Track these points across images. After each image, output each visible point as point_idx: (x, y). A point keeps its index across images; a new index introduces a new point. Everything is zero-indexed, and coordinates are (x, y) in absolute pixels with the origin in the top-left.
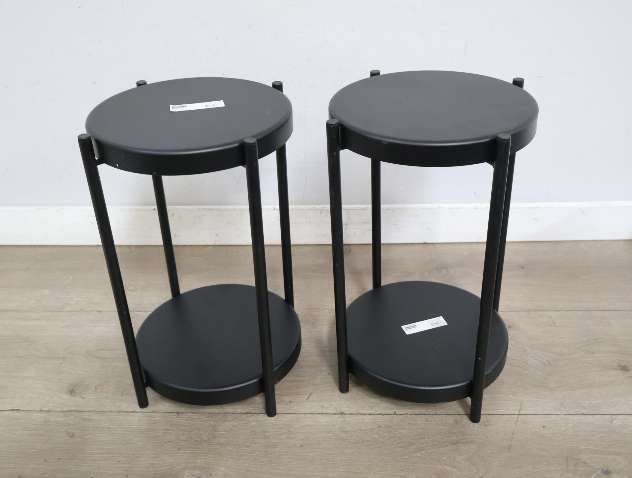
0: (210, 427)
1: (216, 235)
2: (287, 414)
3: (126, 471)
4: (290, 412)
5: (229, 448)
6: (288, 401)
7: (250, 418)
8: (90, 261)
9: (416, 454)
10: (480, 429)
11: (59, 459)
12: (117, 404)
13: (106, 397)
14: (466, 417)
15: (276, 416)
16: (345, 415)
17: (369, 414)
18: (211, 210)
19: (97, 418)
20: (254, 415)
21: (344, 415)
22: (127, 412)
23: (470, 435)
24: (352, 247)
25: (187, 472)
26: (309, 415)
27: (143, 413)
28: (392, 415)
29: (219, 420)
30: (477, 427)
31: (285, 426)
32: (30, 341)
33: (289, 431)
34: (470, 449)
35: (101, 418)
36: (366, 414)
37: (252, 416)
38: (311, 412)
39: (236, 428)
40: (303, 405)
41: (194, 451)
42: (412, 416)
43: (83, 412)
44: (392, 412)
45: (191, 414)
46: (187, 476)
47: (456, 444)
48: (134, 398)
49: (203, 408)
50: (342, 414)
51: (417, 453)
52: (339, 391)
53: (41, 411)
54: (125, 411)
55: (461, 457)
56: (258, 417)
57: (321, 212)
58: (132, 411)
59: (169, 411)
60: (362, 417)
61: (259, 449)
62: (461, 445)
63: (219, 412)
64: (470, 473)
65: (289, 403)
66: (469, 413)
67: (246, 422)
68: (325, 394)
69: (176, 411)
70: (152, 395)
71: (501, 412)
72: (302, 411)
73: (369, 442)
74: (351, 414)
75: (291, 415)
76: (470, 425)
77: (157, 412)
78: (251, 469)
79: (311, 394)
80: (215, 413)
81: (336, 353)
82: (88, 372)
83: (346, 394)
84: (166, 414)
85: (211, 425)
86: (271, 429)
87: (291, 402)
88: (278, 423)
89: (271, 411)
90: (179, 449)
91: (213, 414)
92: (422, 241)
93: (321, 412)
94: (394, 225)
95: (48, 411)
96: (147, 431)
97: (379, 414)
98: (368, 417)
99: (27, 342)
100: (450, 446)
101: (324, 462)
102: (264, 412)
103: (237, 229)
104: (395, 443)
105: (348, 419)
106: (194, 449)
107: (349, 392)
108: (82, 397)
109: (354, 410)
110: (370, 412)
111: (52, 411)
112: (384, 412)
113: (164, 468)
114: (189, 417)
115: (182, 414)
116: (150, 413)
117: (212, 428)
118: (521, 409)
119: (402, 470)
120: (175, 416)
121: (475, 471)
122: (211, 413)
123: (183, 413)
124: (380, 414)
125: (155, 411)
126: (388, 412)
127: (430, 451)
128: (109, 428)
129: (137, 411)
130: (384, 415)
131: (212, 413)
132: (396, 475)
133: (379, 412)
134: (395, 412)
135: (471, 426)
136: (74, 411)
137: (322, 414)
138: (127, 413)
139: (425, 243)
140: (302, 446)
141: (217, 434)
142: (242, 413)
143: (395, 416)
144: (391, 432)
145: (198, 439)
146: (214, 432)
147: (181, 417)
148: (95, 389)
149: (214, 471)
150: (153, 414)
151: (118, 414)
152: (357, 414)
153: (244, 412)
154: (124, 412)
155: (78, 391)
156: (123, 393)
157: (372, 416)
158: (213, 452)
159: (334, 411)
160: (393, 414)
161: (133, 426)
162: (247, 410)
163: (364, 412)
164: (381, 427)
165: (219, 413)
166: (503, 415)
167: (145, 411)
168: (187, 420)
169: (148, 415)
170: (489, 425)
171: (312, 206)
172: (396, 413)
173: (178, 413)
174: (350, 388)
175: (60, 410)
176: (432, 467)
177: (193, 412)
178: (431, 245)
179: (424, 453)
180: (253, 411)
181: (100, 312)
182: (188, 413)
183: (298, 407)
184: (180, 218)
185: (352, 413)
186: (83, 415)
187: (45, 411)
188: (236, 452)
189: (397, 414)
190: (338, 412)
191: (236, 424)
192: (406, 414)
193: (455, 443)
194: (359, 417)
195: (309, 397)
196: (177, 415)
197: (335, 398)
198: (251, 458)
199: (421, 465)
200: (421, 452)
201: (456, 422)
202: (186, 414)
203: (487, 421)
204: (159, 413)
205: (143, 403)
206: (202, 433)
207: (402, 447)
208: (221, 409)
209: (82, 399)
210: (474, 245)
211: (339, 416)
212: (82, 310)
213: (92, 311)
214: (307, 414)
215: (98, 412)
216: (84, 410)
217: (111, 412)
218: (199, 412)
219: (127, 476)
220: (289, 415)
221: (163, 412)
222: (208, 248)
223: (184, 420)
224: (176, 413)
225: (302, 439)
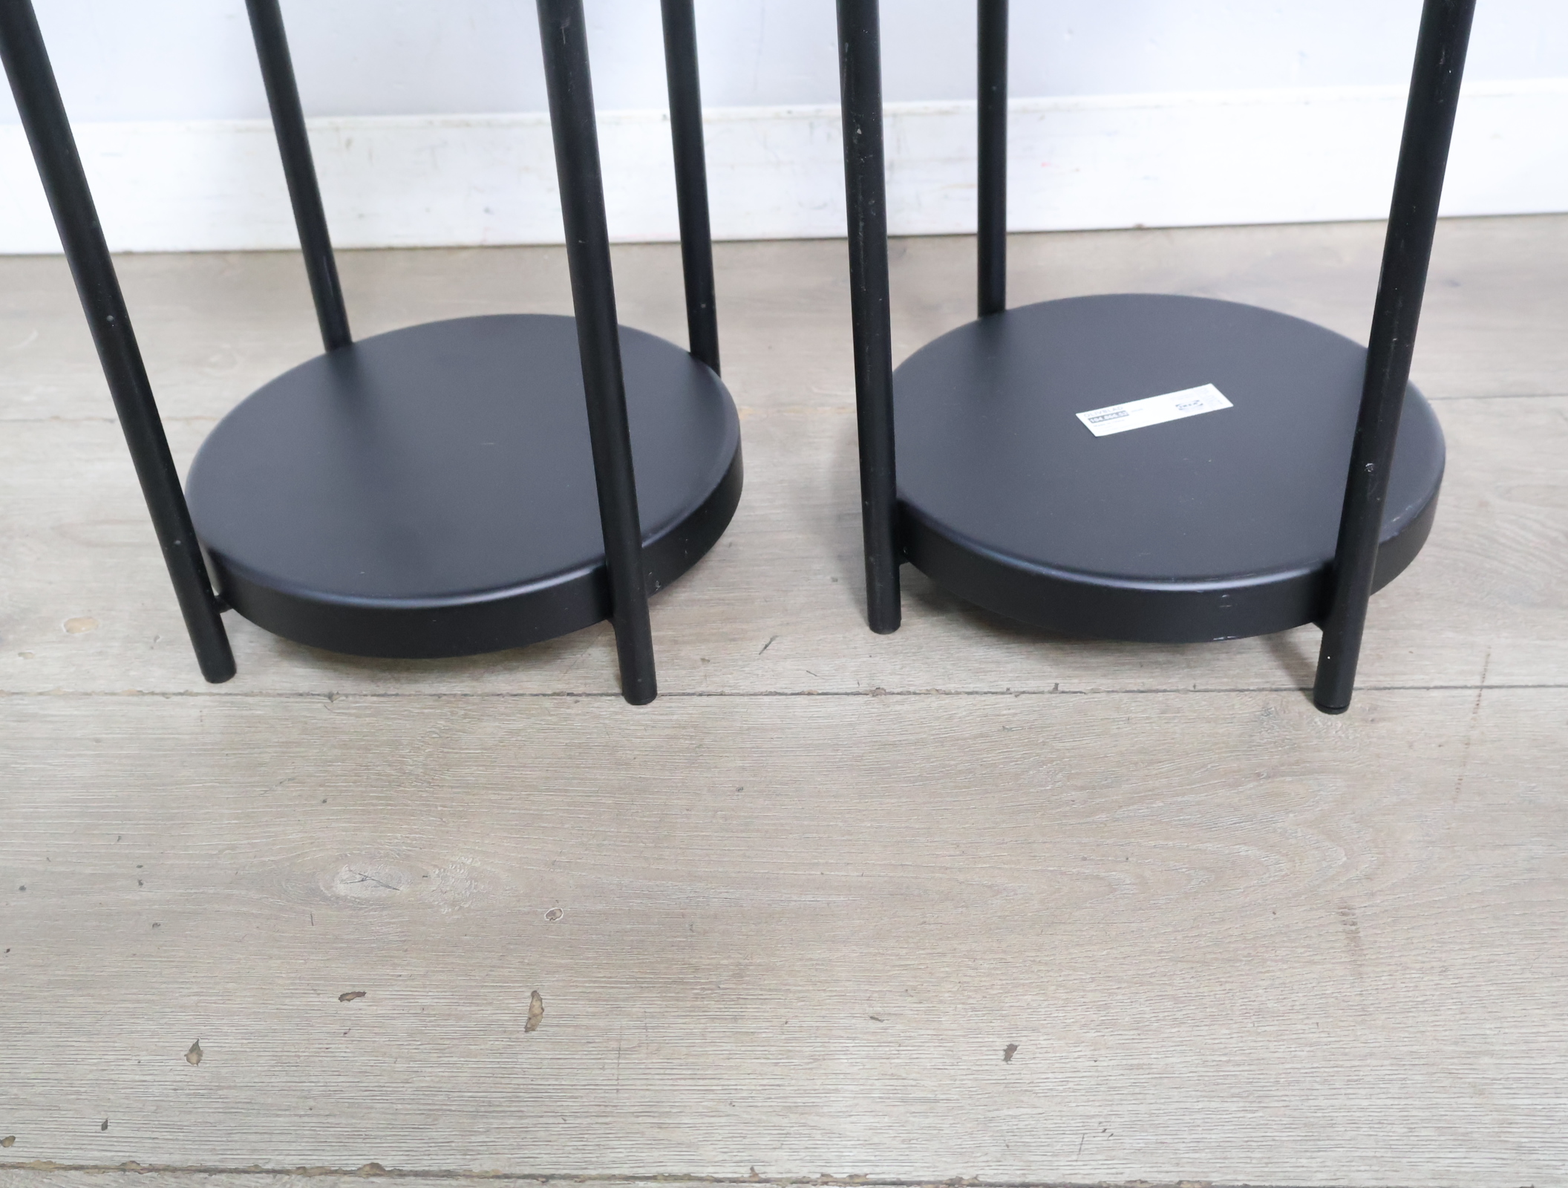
0: (434, 736)
1: (487, 211)
2: (693, 694)
3: (140, 867)
4: (699, 689)
5: (493, 797)
6: (698, 658)
7: (568, 708)
9: (1131, 808)
10: (1351, 731)
12: (132, 673)
13: (100, 653)
14: (1300, 697)
15: (655, 703)
16: (888, 696)
17: (968, 694)
19: (63, 713)
20: (584, 699)
21: (883, 697)
22: (164, 694)
23: (1319, 751)
24: (910, 242)
25: (345, 868)
26: (767, 699)
27: (217, 698)
28: (1047, 696)
29: (465, 716)
30: (1340, 725)
31: (683, 732)
33: (699, 745)
34: (1322, 793)
35: (76, 713)
36: (958, 693)
37: (577, 702)
38: (773, 690)
39: (519, 738)
40: (747, 669)
41: (373, 805)
42: (1116, 696)
43: (20, 696)
44: (1047, 684)
45: (375, 699)
46: (342, 881)
47: (1268, 777)
49: (416, 681)
50: (877, 692)
51: (1136, 807)
52: (867, 628)
54: (157, 690)
55: (1291, 815)
56: (597, 704)
57: (811, 126)
58: (182, 691)
59: (301, 692)
60: (947, 700)
61: (593, 799)
62: (1289, 779)
63: (467, 691)
64: (1324, 864)
65: (700, 663)
66: (1311, 683)
67: (554, 719)
68: (822, 637)
69: (326, 691)
70: (252, 645)
71: (1418, 679)
72: (745, 686)
73: (970, 776)
74: (909, 693)
75: (705, 698)
76: (1317, 720)
77: (261, 694)
78: (564, 859)
79: (772, 640)
80: (455, 695)
81: (859, 523)
82: (50, 583)
83: (891, 636)
84: (292, 700)
85: (437, 731)
86: (638, 739)
87: (708, 658)
88: (662, 721)
89: (637, 686)
90: (325, 801)
91: (444, 698)
92: (1130, 223)
93: (806, 690)
94: (1044, 165)
96: (223, 749)
97: (1003, 693)
98: (965, 701)
100: (1251, 785)
101: (814, 835)
102: (618, 690)
104: (1060, 776)
105: (898, 708)
106: (374, 802)
107: (900, 629)
108: (20, 654)
109: (920, 680)
110: (971, 686)
112: (1017, 686)
113: (267, 859)
114: (366, 707)
115: (344, 698)
116: (239, 697)
117: (440, 737)
118: (1485, 670)
119: (1084, 859)
120: (319, 704)
121: (1345, 859)
122: (439, 696)
123: (347, 696)
124: (1008, 692)
125: (256, 691)
126: (1032, 685)
127: (1179, 799)
128: (98, 741)
129: (195, 690)
130: (1018, 694)
131: (445, 695)
132: (1063, 873)
133: (1004, 685)
134: (1057, 685)
135: (1319, 723)
137: (810, 694)
138: (162, 699)
139: (1140, 229)
140: (740, 790)
141: (457, 756)
142: (544, 695)
143: (1057, 699)
144: (1044, 743)
145: (388, 770)
146: (445, 750)
147: (339, 708)
148: (68, 631)
149: (435, 866)
150: (250, 700)
151: (135, 699)
152: (928, 693)
153: (550, 692)
154: (153, 693)
155: (11, 637)
156: (158, 641)
157: (978, 697)
158: (439, 808)
159: (852, 686)
160: (1050, 693)
161: (178, 734)
162: (560, 687)
163: (952, 687)
164: (1010, 730)
165: (466, 695)
166: (1428, 688)
167: (223, 692)
168: (358, 716)
169: (232, 703)
170: (1384, 720)
171: (783, 109)
172: (1060, 688)
173: (330, 696)
174: (903, 621)
176: (1190, 848)
177: (382, 692)
178: (1159, 233)
179: (1161, 804)
180: (581, 690)
182: (366, 695)
183: (732, 674)
184: (371, 156)
185: (912, 689)
186: (18, 704)
188: (514, 809)
189: (1063, 692)
190: (862, 689)
191: (520, 725)
192: (1095, 691)
193: (1265, 775)
194: (934, 702)
195: (766, 646)
196: (327, 701)
197: (855, 648)
198: (566, 826)
199: (1153, 843)
200: (1152, 803)
201: (1267, 712)
202: (358, 698)
203: (1374, 709)
204: (268, 695)
205: (218, 665)
206: (405, 753)
207: (1082, 788)
208: (475, 684)
209: (21, 658)
210: (1295, 230)
211: (869, 698)
212: (57, 418)
213: (89, 419)
214: (761, 694)
215: (66, 696)
216: (23, 690)
217: (113, 694)
218: (400, 692)
219: (141, 884)
220: (699, 698)
221: (280, 695)
222: (464, 254)
223: (350, 715)
224: (325, 696)
225: (744, 769)
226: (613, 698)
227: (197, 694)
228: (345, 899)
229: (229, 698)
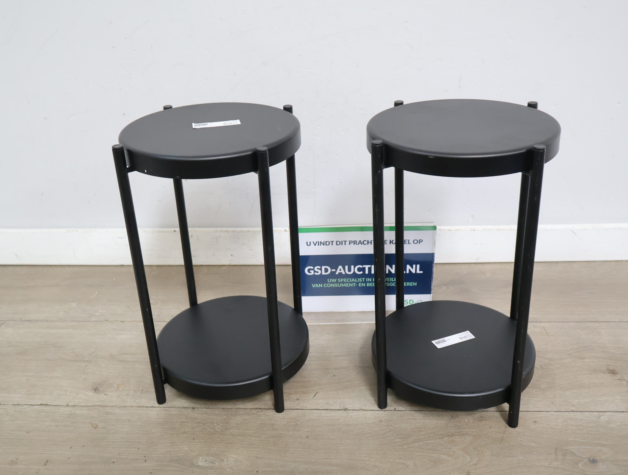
0: (223, 420)
1: (232, 255)
2: (294, 409)
3: (145, 457)
4: (297, 408)
5: (240, 438)
6: (296, 398)
7: (260, 412)
8: (114, 279)
9: (414, 444)
10: (475, 423)
11: (84, 446)
12: (137, 400)
13: (127, 394)
15: (284, 412)
16: (349, 411)
17: (371, 410)
18: (227, 232)
19: (119, 412)
20: (264, 410)
21: (347, 411)
22: (146, 407)
23: (466, 429)
25: (201, 458)
26: (315, 411)
27: (162, 408)
28: (392, 411)
29: (231, 415)
30: (472, 422)
31: (292, 420)
32: (58, 347)
33: (296, 424)
34: (465, 441)
35: (122, 412)
36: (368, 410)
37: (262, 411)
38: (316, 408)
39: (246, 421)
40: (309, 402)
41: (207, 440)
42: (411, 412)
43: (106, 407)
44: (393, 408)
45: (206, 409)
46: (200, 461)
47: (451, 436)
48: (154, 396)
50: (346, 409)
51: (415, 444)
53: (68, 405)
54: (144, 406)
55: (456, 447)
56: (268, 412)
58: (152, 406)
59: (185, 407)
60: (365, 412)
61: (268, 439)
62: (457, 437)
63: (231, 407)
64: (464, 461)
65: (296, 400)
67: (256, 416)
68: (330, 393)
70: (170, 392)
72: (309, 407)
73: (370, 434)
74: (354, 410)
75: (298, 410)
77: (174, 407)
78: (260, 456)
79: (317, 393)
80: (228, 408)
82: (111, 373)
84: (182, 409)
85: (224, 419)
86: (280, 422)
87: (299, 399)
88: (286, 417)
89: (279, 407)
90: (194, 439)
93: (326, 408)
95: (74, 406)
96: (165, 423)
97: (380, 410)
98: (370, 413)
99: (55, 347)
100: (446, 438)
101: (328, 450)
102: (273, 408)
103: (251, 250)
104: (395, 435)
105: (351, 414)
106: (207, 439)
108: (105, 394)
109: (357, 407)
110: (372, 408)
111: (78, 406)
113: (179, 455)
114: (204, 412)
116: (168, 408)
117: (225, 421)
119: (400, 458)
120: (190, 411)
121: (470, 459)
122: (224, 409)
123: (198, 408)
125: (172, 406)
127: (427, 442)
128: (129, 420)
129: (155, 406)
130: (384, 411)
131: (225, 408)
132: (395, 462)
134: (395, 408)
135: (466, 421)
136: (98, 406)
137: (327, 410)
138: (146, 408)
140: (308, 437)
141: (230, 426)
142: (253, 409)
143: (395, 412)
144: (391, 425)
145: (211, 430)
146: (226, 425)
147: (196, 412)
148: (117, 388)
149: (225, 458)
150: (171, 409)
151: (139, 408)
152: (360, 410)
153: (254, 408)
154: (143, 407)
155: (101, 389)
156: (143, 391)
158: (225, 441)
159: (338, 408)
160: (394, 410)
161: (152, 419)
162: (257, 406)
163: (366, 408)
164: (382, 421)
165: (231, 408)
167: (163, 407)
168: (201, 414)
169: (166, 410)
170: (483, 420)
172: (396, 409)
173: (193, 408)
175: (85, 405)
176: (429, 455)
177: (208, 407)
179: (422, 443)
180: (263, 407)
181: (123, 322)
182: (203, 408)
183: (305, 403)
184: (198, 240)
185: (355, 409)
186: (106, 409)
187: (71, 406)
188: (246, 442)
189: (397, 410)
190: (342, 408)
191: (247, 418)
192: (406, 410)
193: (450, 435)
194: (361, 413)
195: (315, 395)
196: (192, 409)
197: (340, 396)
198: (261, 447)
199: (418, 454)
200: (419, 443)
201: (452, 418)
202: (201, 409)
203: (481, 417)
204: (175, 408)
205: (161, 399)
206: (215, 425)
207: (401, 438)
208: (233, 405)
209: (105, 396)
211: (343, 411)
212: (107, 320)
213: (116, 321)
214: (314, 410)
215: (119, 407)
216: (107, 405)
217: (132, 407)
218: (212, 407)
219: (146, 461)
220: (296, 410)
221: (179, 408)
222: (224, 268)
223: (199, 414)
224: (192, 408)
225: (308, 431)
226: (272, 410)
227: (156, 407)
228: (201, 466)
229: (165, 408)
